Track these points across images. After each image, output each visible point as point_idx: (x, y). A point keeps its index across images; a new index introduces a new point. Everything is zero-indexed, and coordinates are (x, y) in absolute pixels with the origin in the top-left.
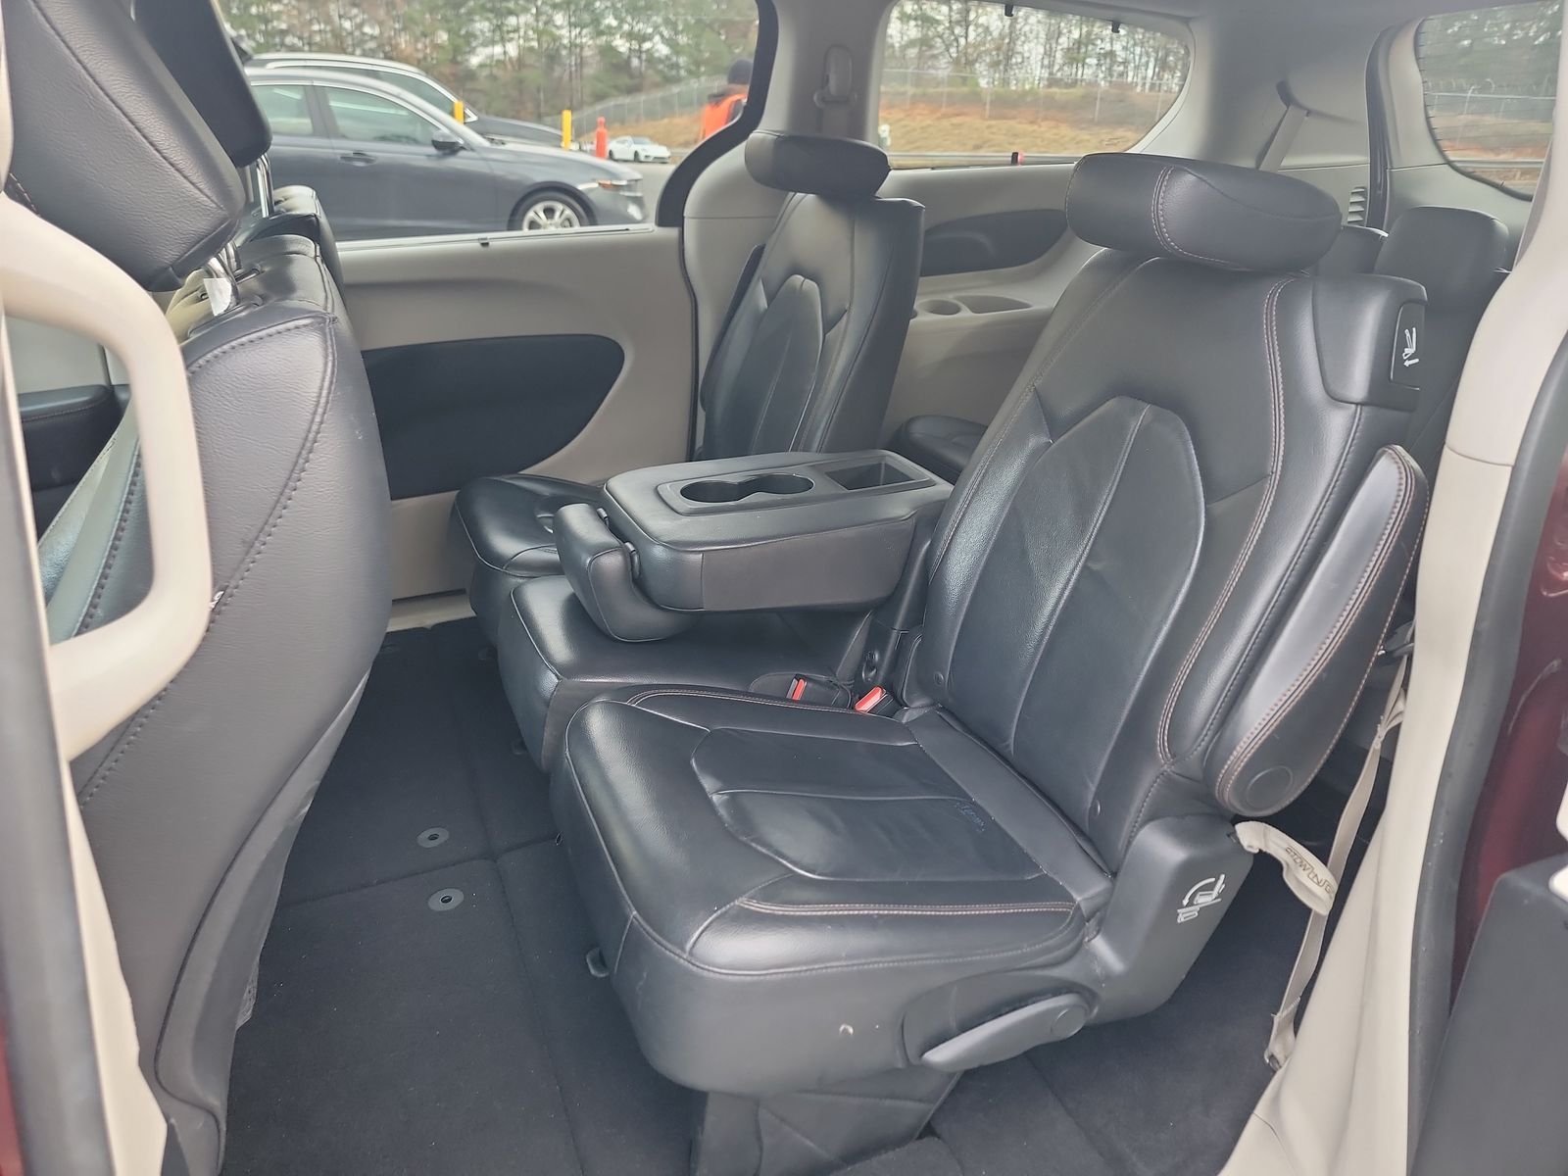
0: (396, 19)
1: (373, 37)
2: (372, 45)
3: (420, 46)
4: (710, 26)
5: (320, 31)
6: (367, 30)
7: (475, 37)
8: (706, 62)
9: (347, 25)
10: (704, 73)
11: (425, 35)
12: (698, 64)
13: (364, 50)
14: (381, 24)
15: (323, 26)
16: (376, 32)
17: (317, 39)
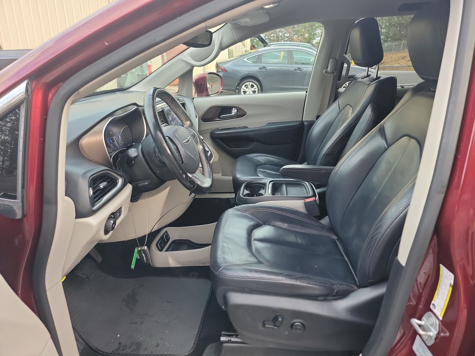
0: (294, 31)
1: (287, 37)
2: (287, 39)
3: (300, 38)
4: (394, 25)
5: (273, 36)
6: (286, 35)
7: (316, 34)
8: (391, 37)
9: (281, 34)
10: (390, 41)
11: (301, 35)
12: (387, 38)
13: (284, 40)
14: (290, 33)
15: (274, 35)
16: (288, 35)
17: (272, 38)
